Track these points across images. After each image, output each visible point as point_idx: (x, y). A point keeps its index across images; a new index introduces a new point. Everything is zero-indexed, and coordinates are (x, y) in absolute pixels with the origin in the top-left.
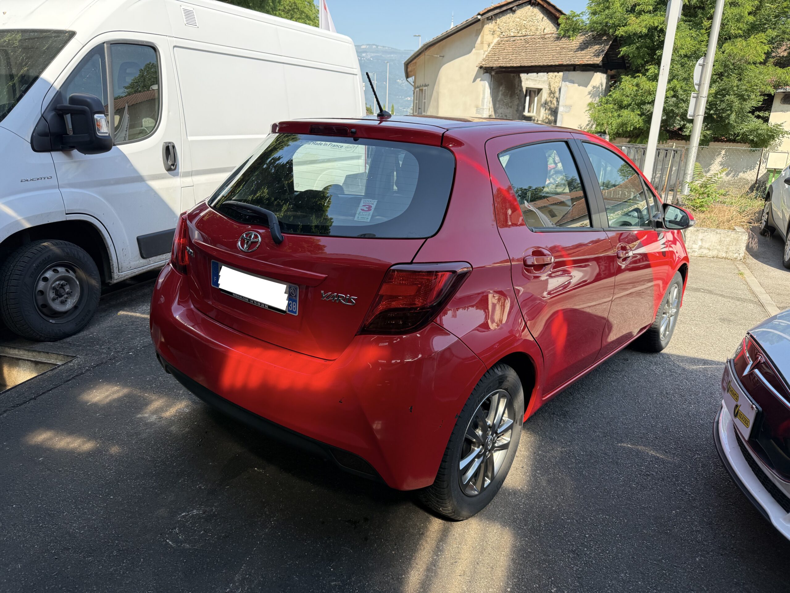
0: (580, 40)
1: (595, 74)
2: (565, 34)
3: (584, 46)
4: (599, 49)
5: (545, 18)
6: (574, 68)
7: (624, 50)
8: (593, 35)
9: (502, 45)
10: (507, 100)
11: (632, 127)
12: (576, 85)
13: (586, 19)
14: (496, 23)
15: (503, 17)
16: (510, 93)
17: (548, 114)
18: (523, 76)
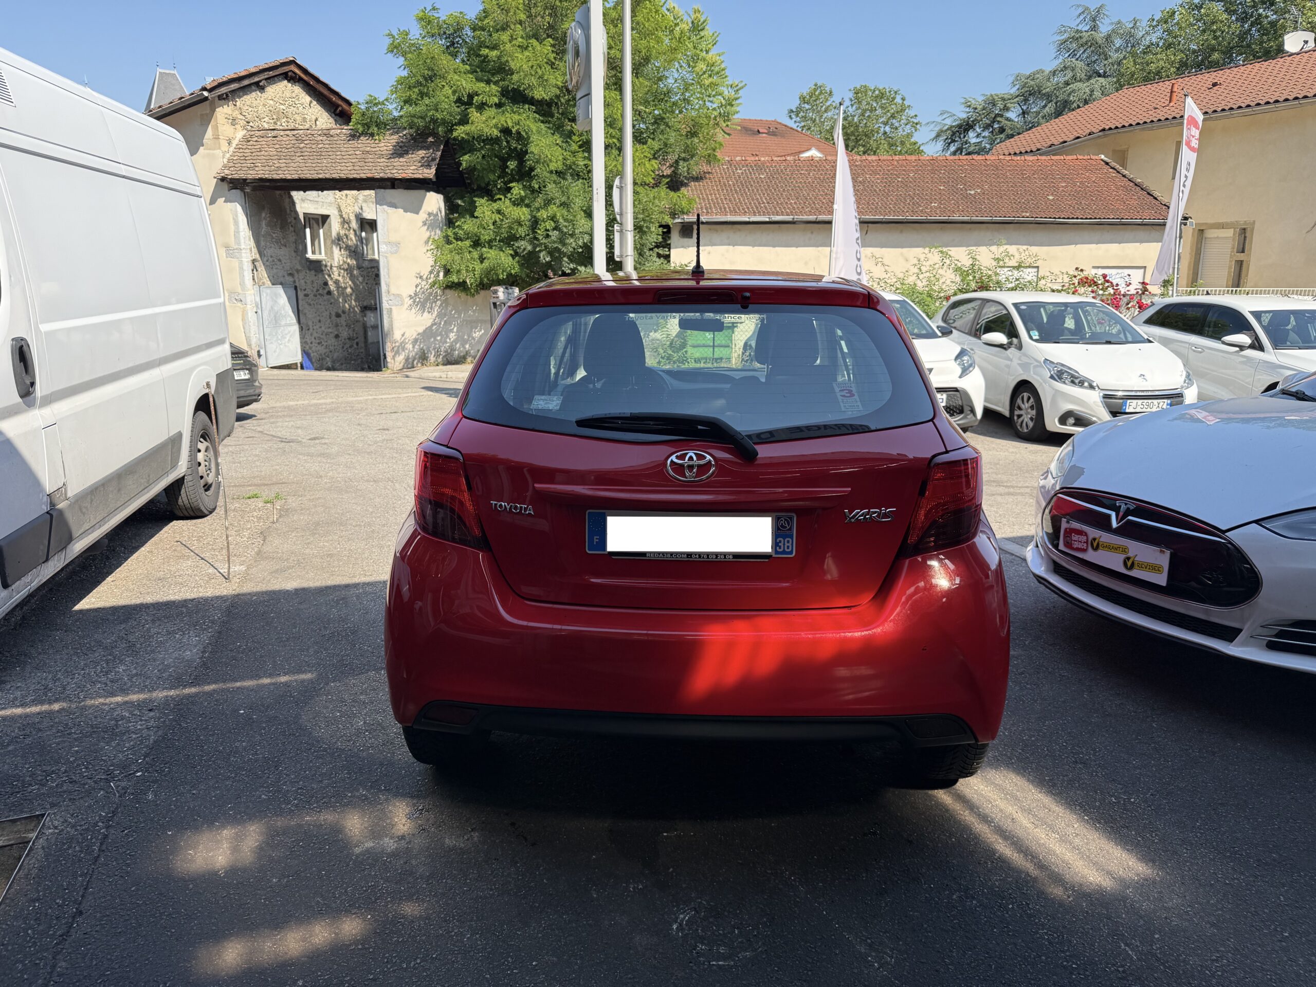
0: (392, 141)
1: (428, 194)
2: (364, 130)
3: (401, 151)
4: (427, 155)
5: (314, 103)
6: (392, 183)
7: (466, 160)
8: (411, 135)
9: (255, 143)
10: (277, 234)
11: (505, 274)
12: (401, 211)
13: (393, 109)
14: (235, 105)
15: (245, 97)
16: (279, 222)
17: (345, 256)
18: (297, 195)
